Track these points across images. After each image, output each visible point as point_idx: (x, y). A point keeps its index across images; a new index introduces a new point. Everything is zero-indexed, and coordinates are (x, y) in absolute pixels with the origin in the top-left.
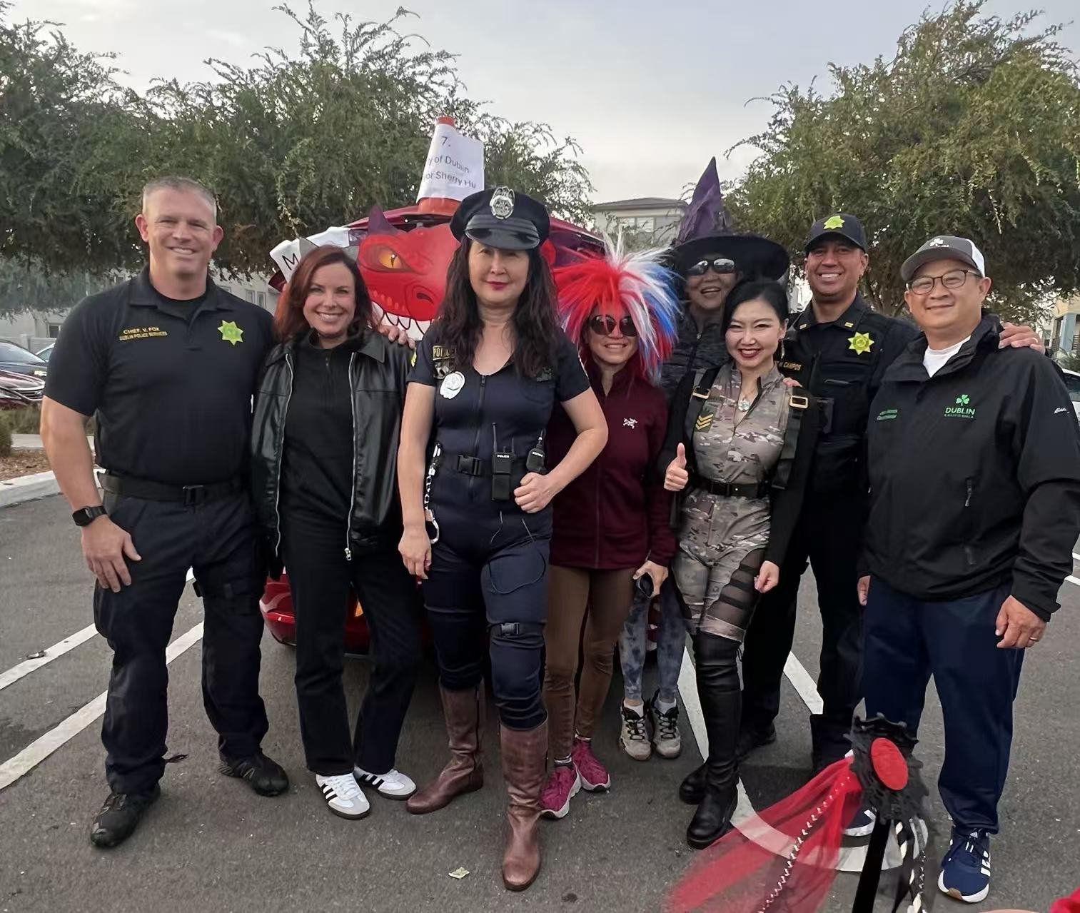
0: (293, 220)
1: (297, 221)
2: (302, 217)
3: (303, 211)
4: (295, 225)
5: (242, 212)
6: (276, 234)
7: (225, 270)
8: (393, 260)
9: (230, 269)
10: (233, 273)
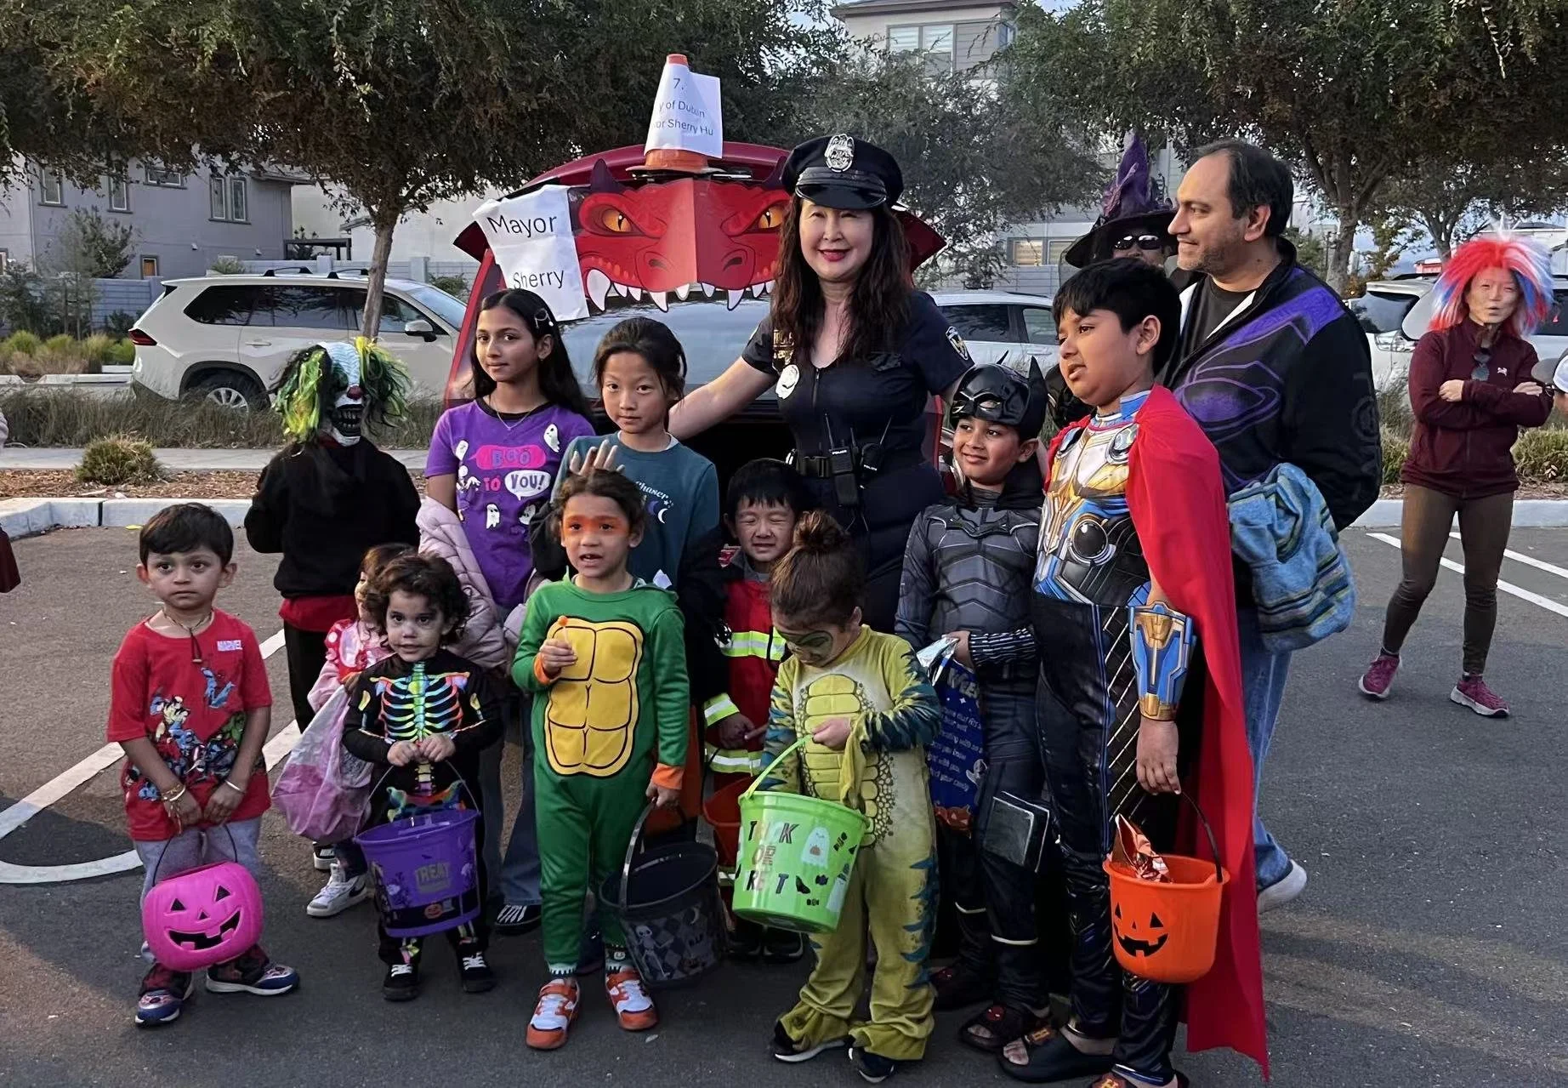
0: (361, 88)
1: (366, 89)
2: (376, 84)
3: (376, 74)
4: (363, 96)
5: (266, 69)
6: (323, 104)
7: (218, 160)
8: (620, 222)
9: (226, 158)
10: (231, 163)
